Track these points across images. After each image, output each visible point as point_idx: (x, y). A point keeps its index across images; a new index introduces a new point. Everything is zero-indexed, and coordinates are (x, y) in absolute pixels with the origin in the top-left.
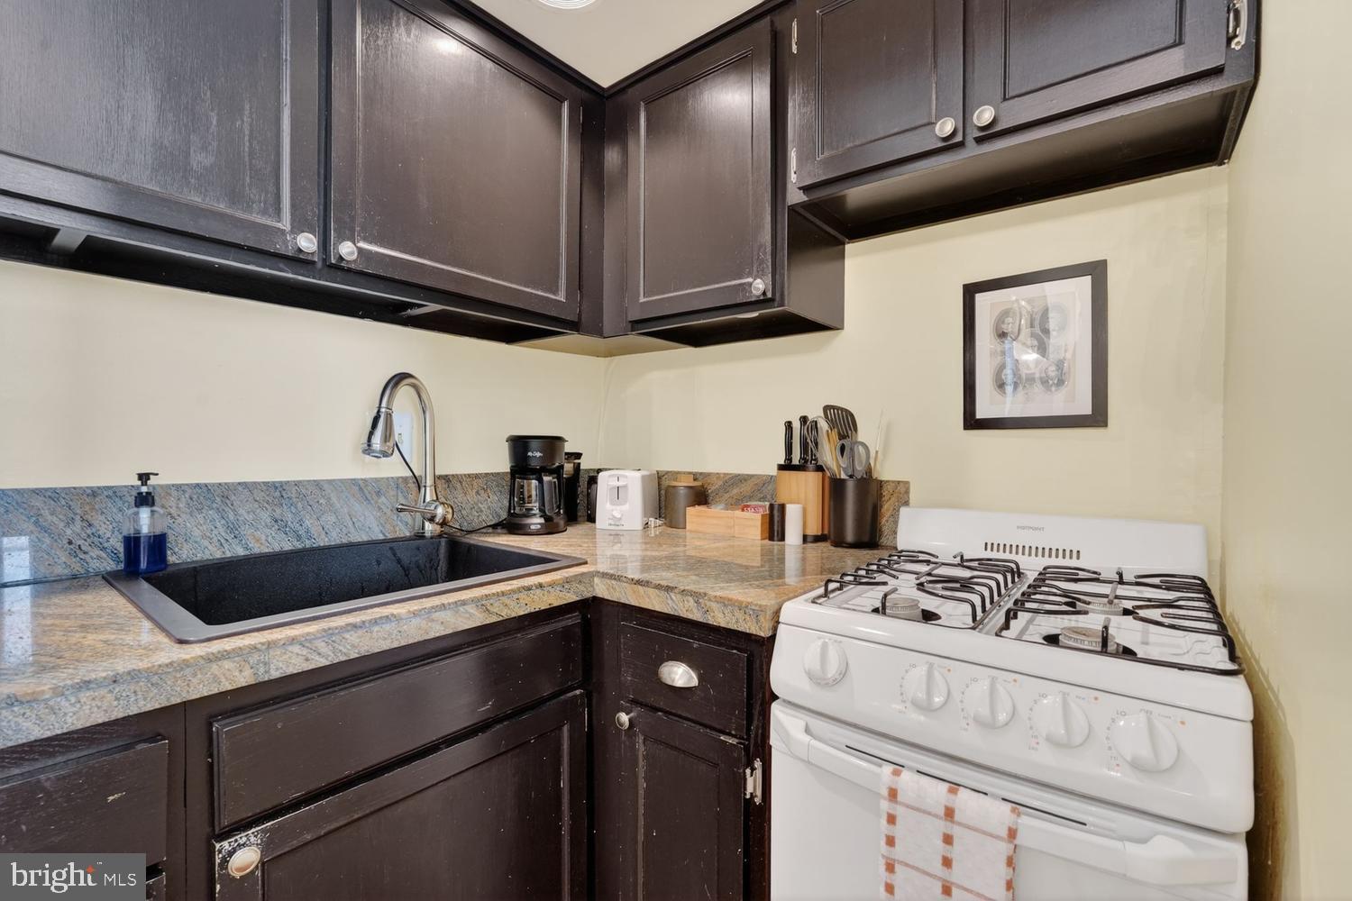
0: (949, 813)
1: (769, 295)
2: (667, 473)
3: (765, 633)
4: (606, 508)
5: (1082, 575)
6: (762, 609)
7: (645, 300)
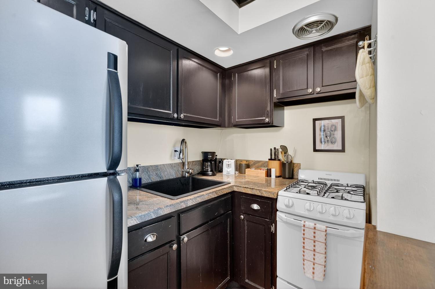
0: (315, 228)
1: (270, 122)
2: (238, 160)
3: (275, 197)
4: (225, 169)
5: (339, 185)
6: (275, 193)
7: (237, 120)
